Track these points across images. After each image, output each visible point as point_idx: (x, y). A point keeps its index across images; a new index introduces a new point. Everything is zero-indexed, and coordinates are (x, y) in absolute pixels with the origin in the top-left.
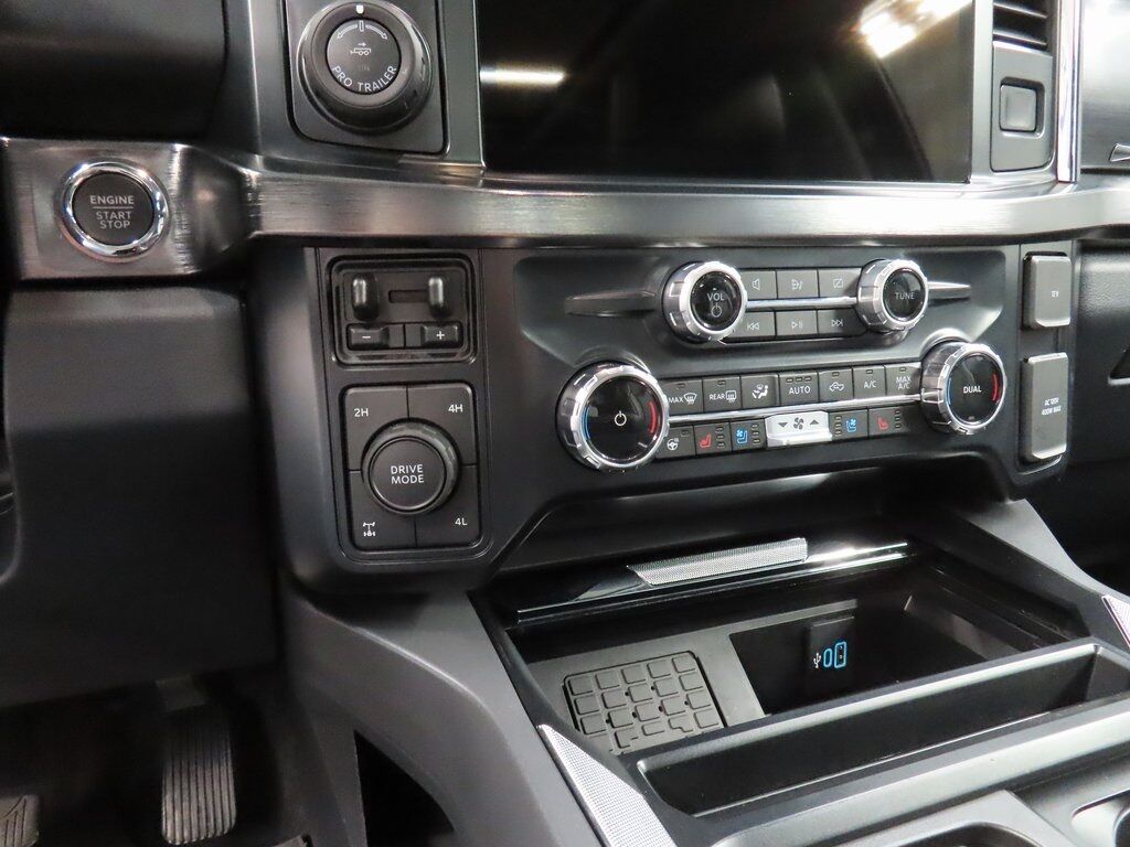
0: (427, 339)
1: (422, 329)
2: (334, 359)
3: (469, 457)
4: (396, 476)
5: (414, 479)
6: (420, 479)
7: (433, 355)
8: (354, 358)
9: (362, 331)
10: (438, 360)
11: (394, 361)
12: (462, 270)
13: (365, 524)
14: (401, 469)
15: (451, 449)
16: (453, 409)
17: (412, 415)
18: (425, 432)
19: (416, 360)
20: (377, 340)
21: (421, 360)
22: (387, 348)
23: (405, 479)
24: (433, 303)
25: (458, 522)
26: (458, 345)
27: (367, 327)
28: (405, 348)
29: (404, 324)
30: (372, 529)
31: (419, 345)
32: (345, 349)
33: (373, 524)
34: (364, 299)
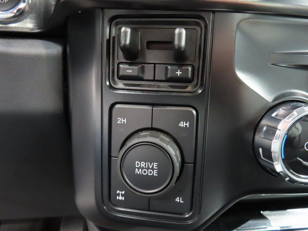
0: (169, 75)
1: (167, 68)
2: (108, 83)
3: (189, 158)
4: (139, 169)
5: (151, 172)
6: (155, 173)
7: (172, 87)
8: (120, 84)
9: (127, 66)
10: (175, 90)
11: (146, 89)
12: (198, 29)
13: (118, 192)
14: (143, 164)
15: (178, 152)
16: (182, 124)
17: (154, 126)
18: (162, 140)
19: (160, 89)
20: (136, 74)
21: (164, 89)
22: (142, 79)
23: (145, 172)
24: (177, 47)
25: (177, 200)
26: (189, 81)
27: (130, 64)
28: (154, 80)
29: (155, 64)
30: (122, 195)
31: (164, 79)
32: (116, 77)
33: (123, 193)
34: (128, 42)
